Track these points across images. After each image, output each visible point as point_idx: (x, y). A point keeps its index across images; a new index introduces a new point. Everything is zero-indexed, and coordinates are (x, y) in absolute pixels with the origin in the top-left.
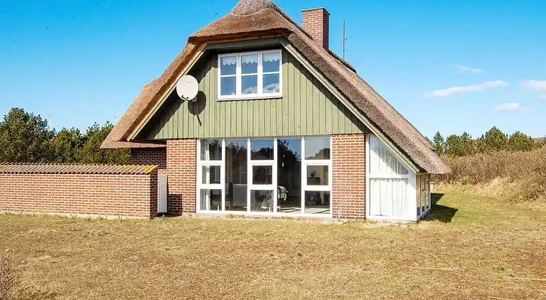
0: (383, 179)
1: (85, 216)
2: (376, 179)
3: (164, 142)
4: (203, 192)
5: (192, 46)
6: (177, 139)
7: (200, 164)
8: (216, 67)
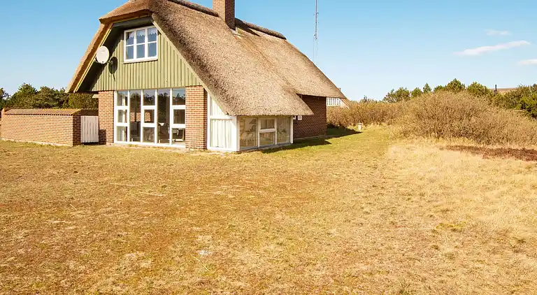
0: (219, 120)
1: (47, 143)
2: (215, 120)
3: (97, 93)
4: (120, 128)
5: (103, 26)
6: (103, 91)
7: (117, 108)
8: (123, 39)
